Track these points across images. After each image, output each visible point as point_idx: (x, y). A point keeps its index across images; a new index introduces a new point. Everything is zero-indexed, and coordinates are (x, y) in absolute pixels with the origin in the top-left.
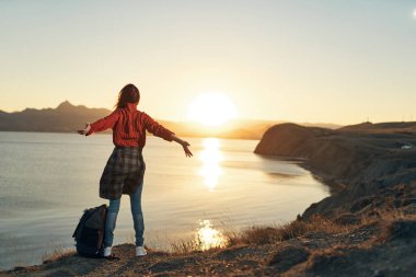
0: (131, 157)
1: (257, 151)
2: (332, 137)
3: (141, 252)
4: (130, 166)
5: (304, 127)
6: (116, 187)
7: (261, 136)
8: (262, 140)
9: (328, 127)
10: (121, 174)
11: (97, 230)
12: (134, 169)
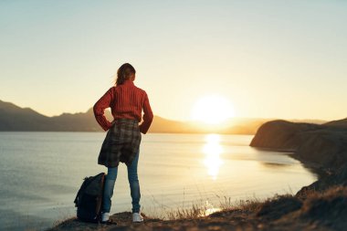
0: (127, 128)
2: (318, 131)
3: (138, 218)
5: (292, 123)
6: (113, 155)
7: (256, 131)
8: (257, 135)
9: (314, 122)
10: (117, 144)
11: (95, 197)
12: (129, 139)
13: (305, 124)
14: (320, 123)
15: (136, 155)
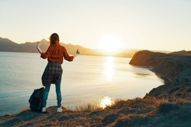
1: (131, 63)
2: (166, 57)
4: (55, 71)
7: (133, 56)
12: (57, 72)
13: (159, 53)
14: (168, 53)
15: (60, 80)
